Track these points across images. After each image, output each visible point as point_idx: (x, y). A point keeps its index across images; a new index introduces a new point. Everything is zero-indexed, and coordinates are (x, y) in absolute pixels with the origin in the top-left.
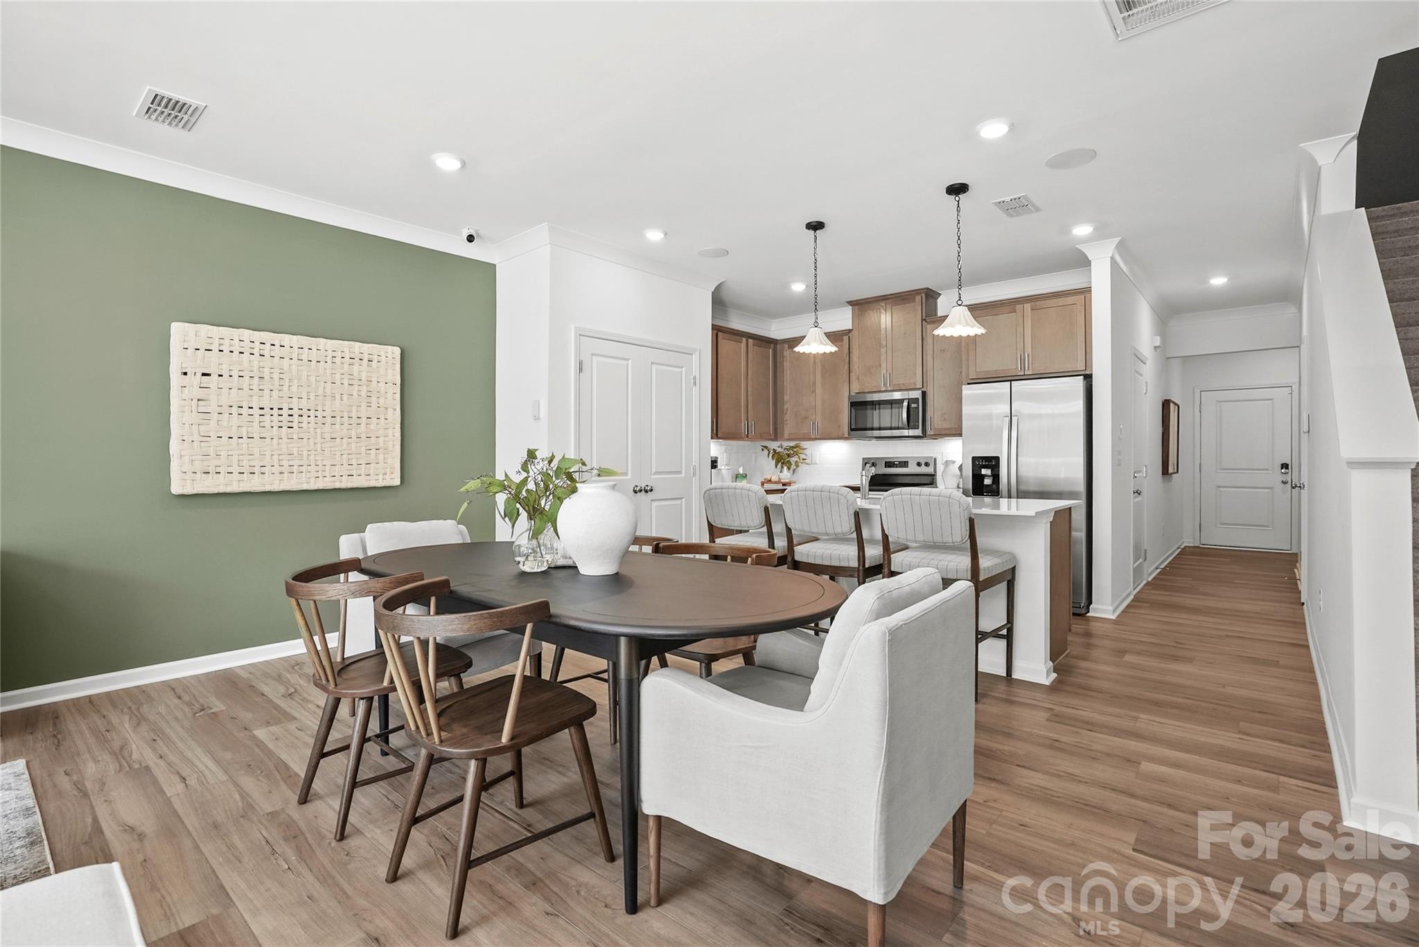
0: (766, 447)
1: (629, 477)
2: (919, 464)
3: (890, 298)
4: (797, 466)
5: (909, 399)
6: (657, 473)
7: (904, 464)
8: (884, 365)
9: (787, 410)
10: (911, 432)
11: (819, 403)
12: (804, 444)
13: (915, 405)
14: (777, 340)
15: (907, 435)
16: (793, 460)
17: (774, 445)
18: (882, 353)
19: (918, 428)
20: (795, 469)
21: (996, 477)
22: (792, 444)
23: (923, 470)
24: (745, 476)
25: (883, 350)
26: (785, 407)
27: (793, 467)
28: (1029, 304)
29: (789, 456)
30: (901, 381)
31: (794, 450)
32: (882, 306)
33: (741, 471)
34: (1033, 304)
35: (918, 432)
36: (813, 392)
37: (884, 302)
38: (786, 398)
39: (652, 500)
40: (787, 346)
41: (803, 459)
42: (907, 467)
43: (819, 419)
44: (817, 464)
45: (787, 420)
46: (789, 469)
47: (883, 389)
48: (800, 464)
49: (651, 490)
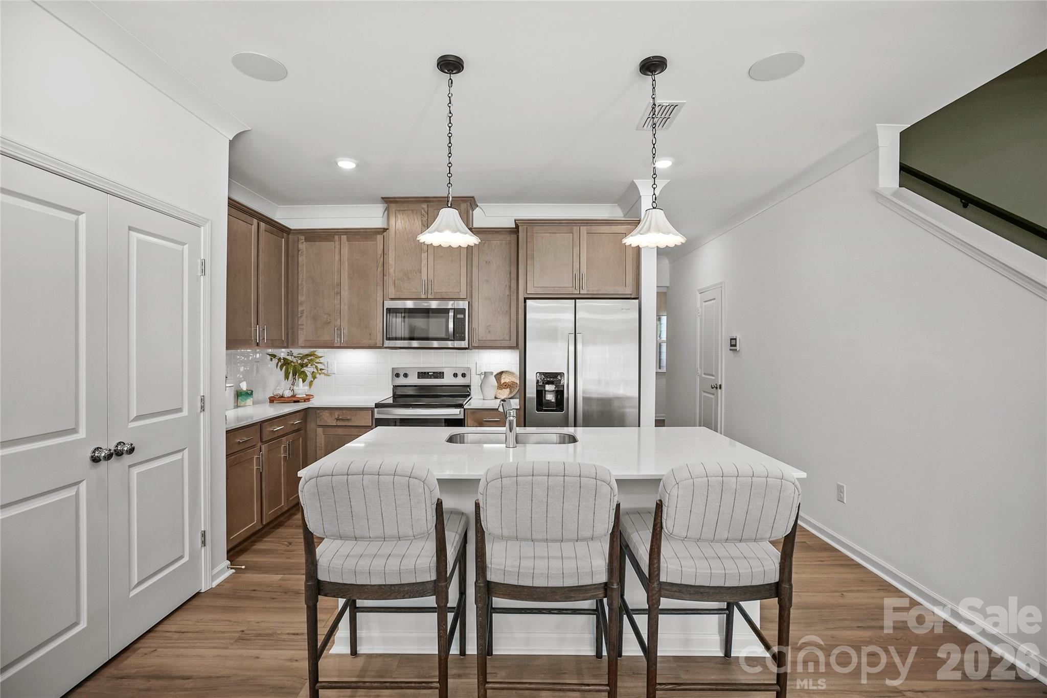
0: (274, 356)
1: (82, 434)
2: (455, 375)
3: (433, 201)
4: (314, 378)
5: (454, 309)
6: (138, 418)
7: (440, 375)
8: (424, 270)
9: (302, 312)
10: (457, 344)
11: (345, 308)
12: (320, 352)
13: (462, 316)
14: (291, 230)
15: (451, 346)
16: (309, 370)
17: (283, 353)
18: (423, 258)
19: (464, 340)
20: (312, 381)
21: (559, 393)
22: (306, 351)
23: (460, 381)
24: (249, 394)
25: (424, 255)
26: (300, 309)
27: (310, 378)
28: (585, 228)
29: (302, 365)
30: (444, 290)
31: (309, 358)
32: (423, 209)
33: (244, 386)
34: (589, 227)
35: (464, 344)
36: (337, 294)
37: (426, 204)
38: (301, 299)
39: (130, 466)
40: (303, 237)
41: (321, 370)
42: (443, 378)
43: (345, 325)
44: (335, 374)
45: (302, 325)
46: (304, 381)
47: (423, 296)
48: (318, 376)
49: (131, 450)
